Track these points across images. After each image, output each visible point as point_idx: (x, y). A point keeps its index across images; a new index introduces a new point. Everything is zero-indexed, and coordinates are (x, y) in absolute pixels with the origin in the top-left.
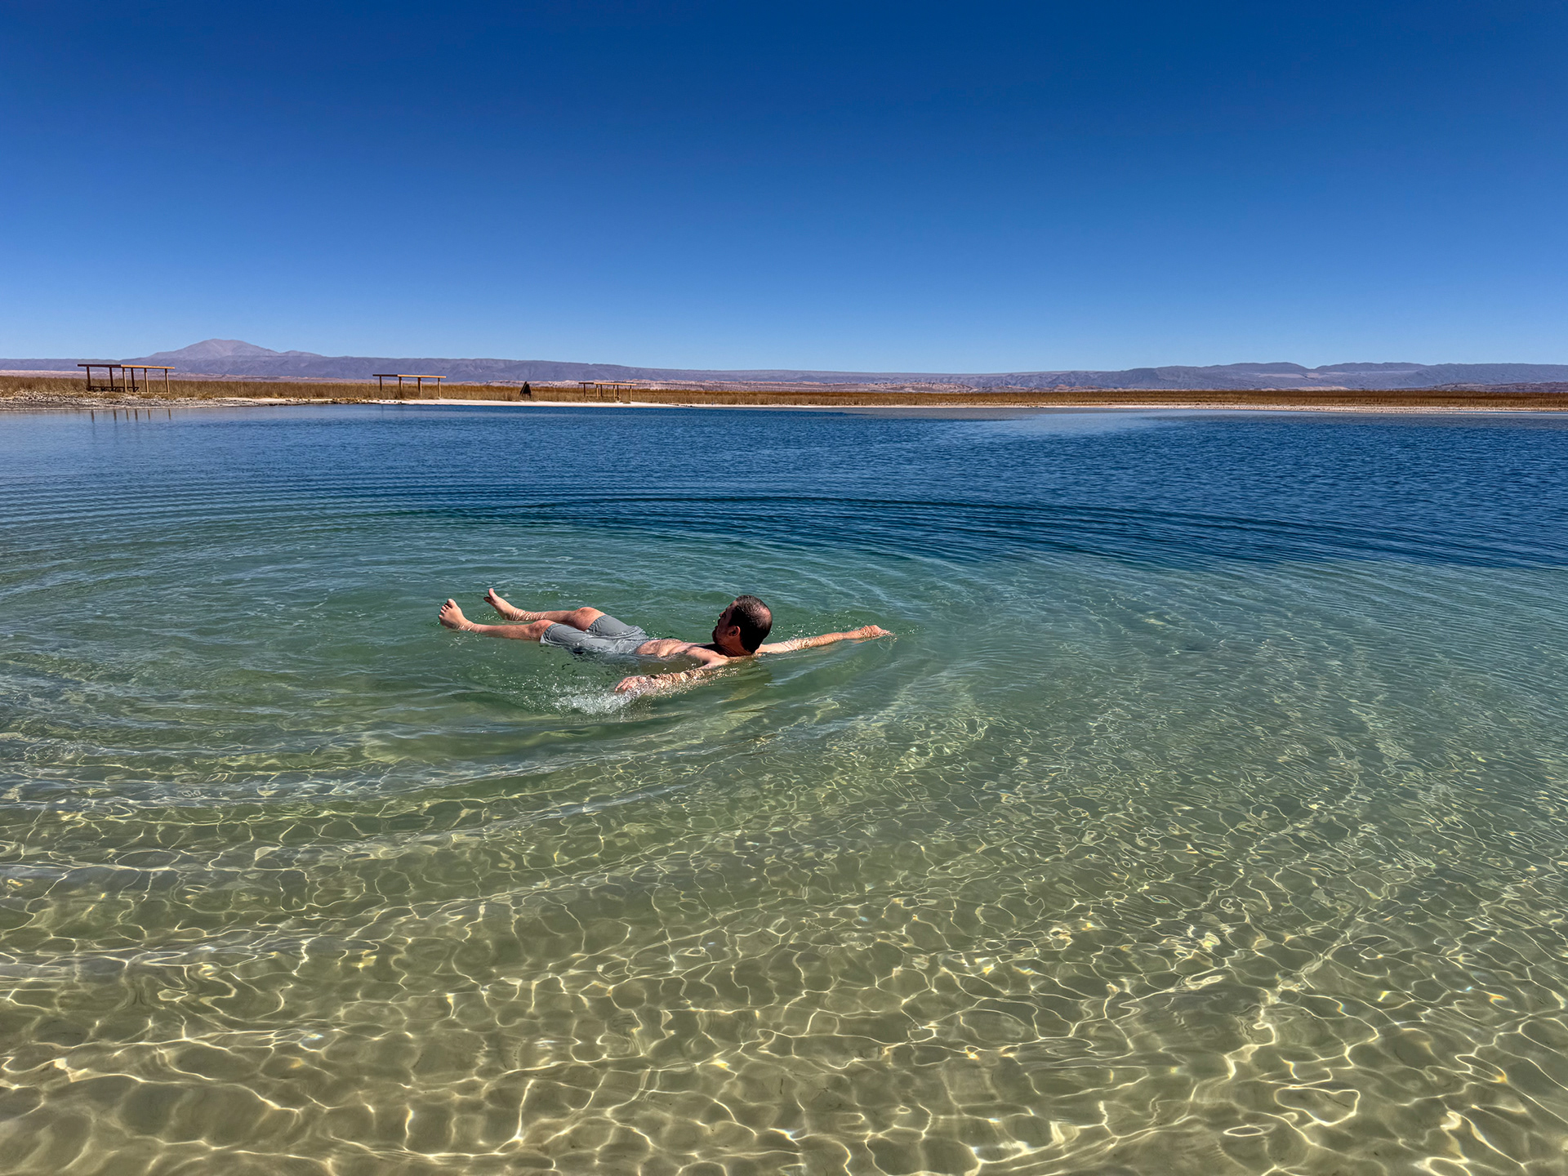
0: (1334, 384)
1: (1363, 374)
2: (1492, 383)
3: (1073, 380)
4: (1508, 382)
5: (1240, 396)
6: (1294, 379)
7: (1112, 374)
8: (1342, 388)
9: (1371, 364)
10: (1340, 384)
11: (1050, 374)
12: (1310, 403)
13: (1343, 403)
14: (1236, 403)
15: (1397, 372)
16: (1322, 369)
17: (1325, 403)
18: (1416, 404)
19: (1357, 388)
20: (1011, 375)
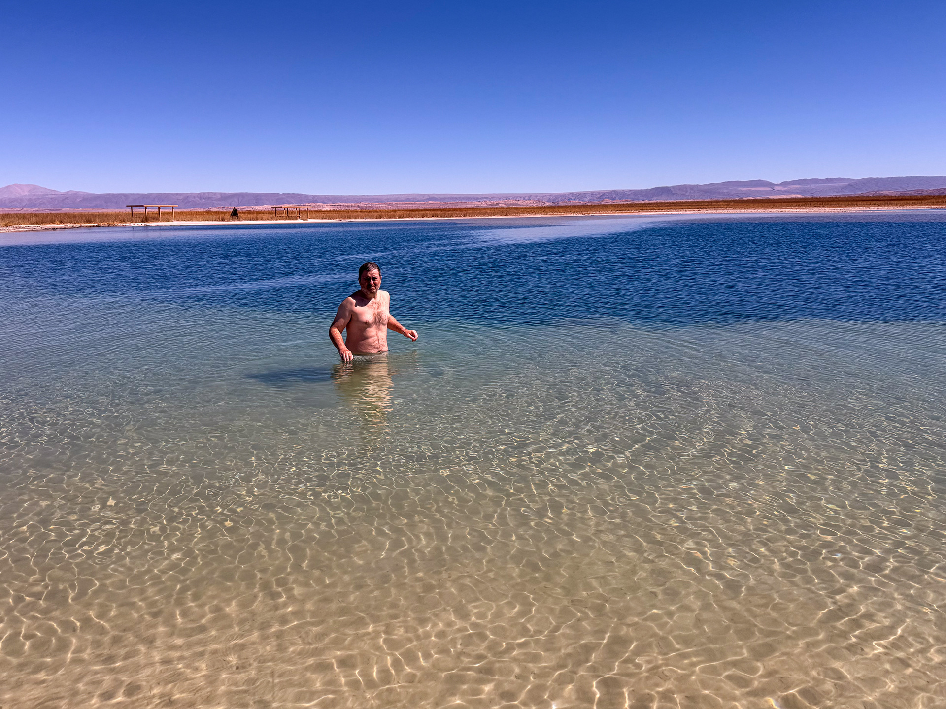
0: (794, 193)
1: (813, 186)
2: (900, 190)
3: (614, 196)
4: (910, 189)
5: (728, 204)
6: (766, 191)
7: (641, 190)
8: (799, 196)
9: (817, 179)
10: (797, 193)
11: (599, 192)
12: (776, 207)
14: (726, 209)
15: (836, 184)
16: (784, 184)
17: (787, 207)
18: (849, 205)
19: (809, 196)
20: (572, 194)
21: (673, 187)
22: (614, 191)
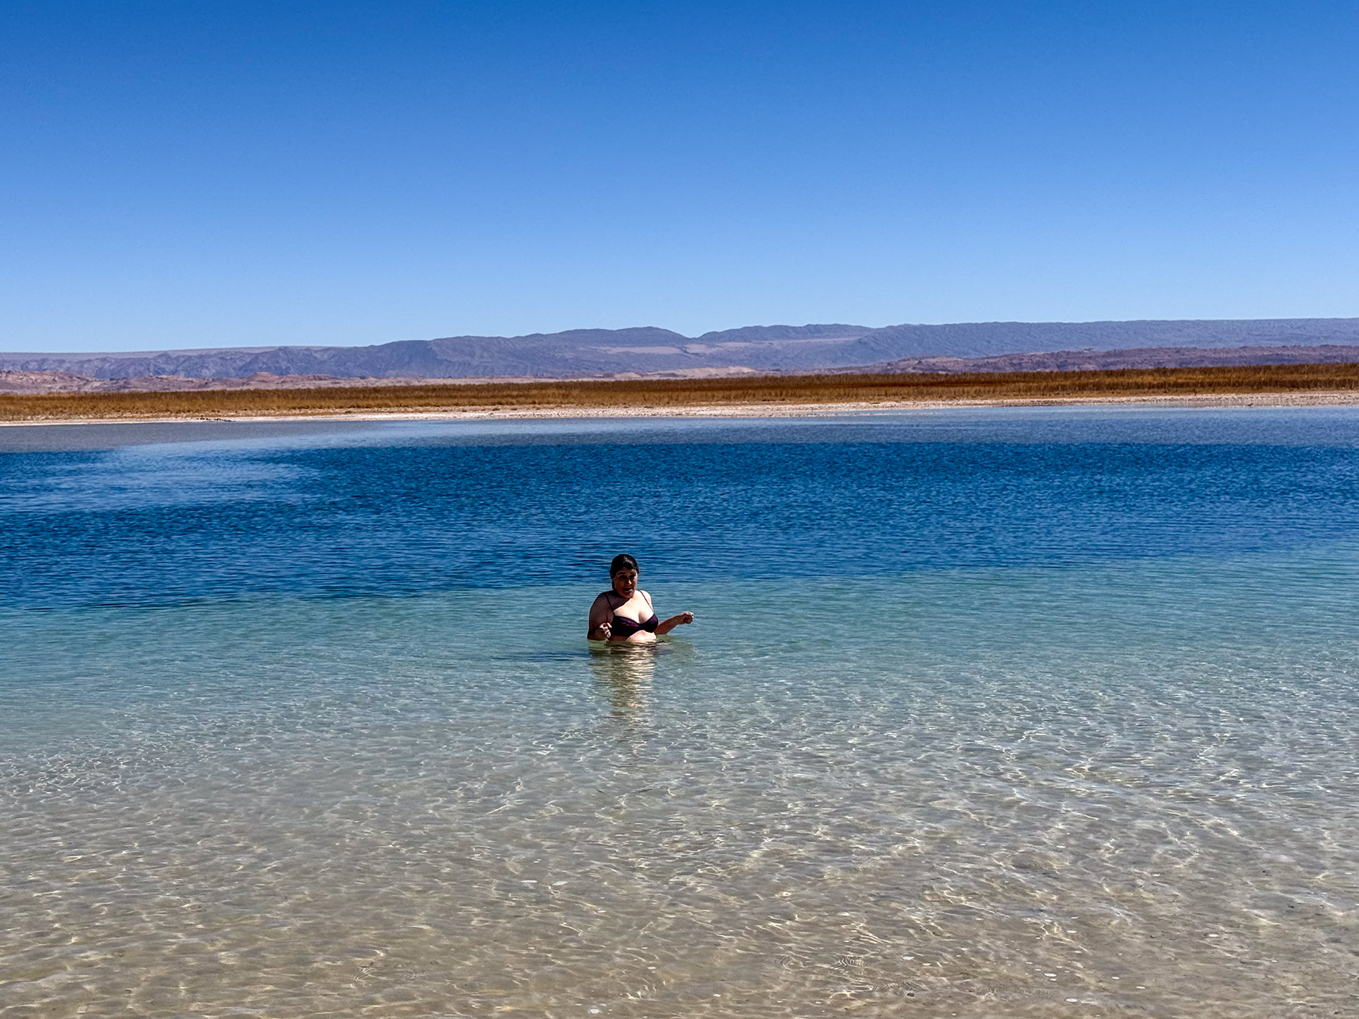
0: (734, 363)
1: (777, 344)
2: (973, 355)
3: (284, 364)
4: (994, 356)
5: (567, 392)
6: (666, 357)
7: (356, 351)
8: (746, 370)
9: (786, 328)
10: (741, 363)
11: (238, 353)
12: (678, 402)
13: (728, 400)
14: (559, 405)
15: (830, 341)
16: (711, 338)
17: (698, 402)
19: (768, 371)
20: (165, 356)
21: (439, 342)
22: (284, 350)
